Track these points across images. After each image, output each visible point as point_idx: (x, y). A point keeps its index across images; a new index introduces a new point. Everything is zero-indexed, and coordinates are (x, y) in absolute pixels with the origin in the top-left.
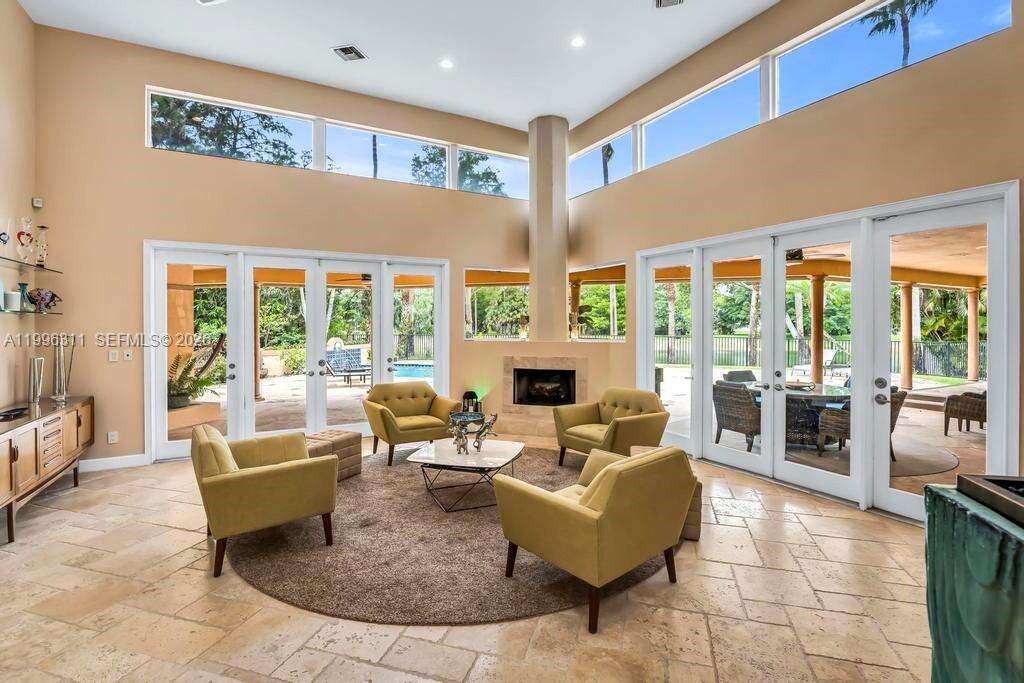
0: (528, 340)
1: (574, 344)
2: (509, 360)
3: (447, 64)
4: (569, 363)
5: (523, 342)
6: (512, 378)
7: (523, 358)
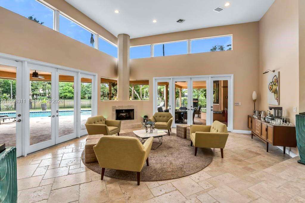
0: (117, 101)
1: (131, 101)
2: (113, 107)
3: (117, 12)
4: (132, 107)
5: (116, 102)
6: (115, 113)
7: (119, 106)
